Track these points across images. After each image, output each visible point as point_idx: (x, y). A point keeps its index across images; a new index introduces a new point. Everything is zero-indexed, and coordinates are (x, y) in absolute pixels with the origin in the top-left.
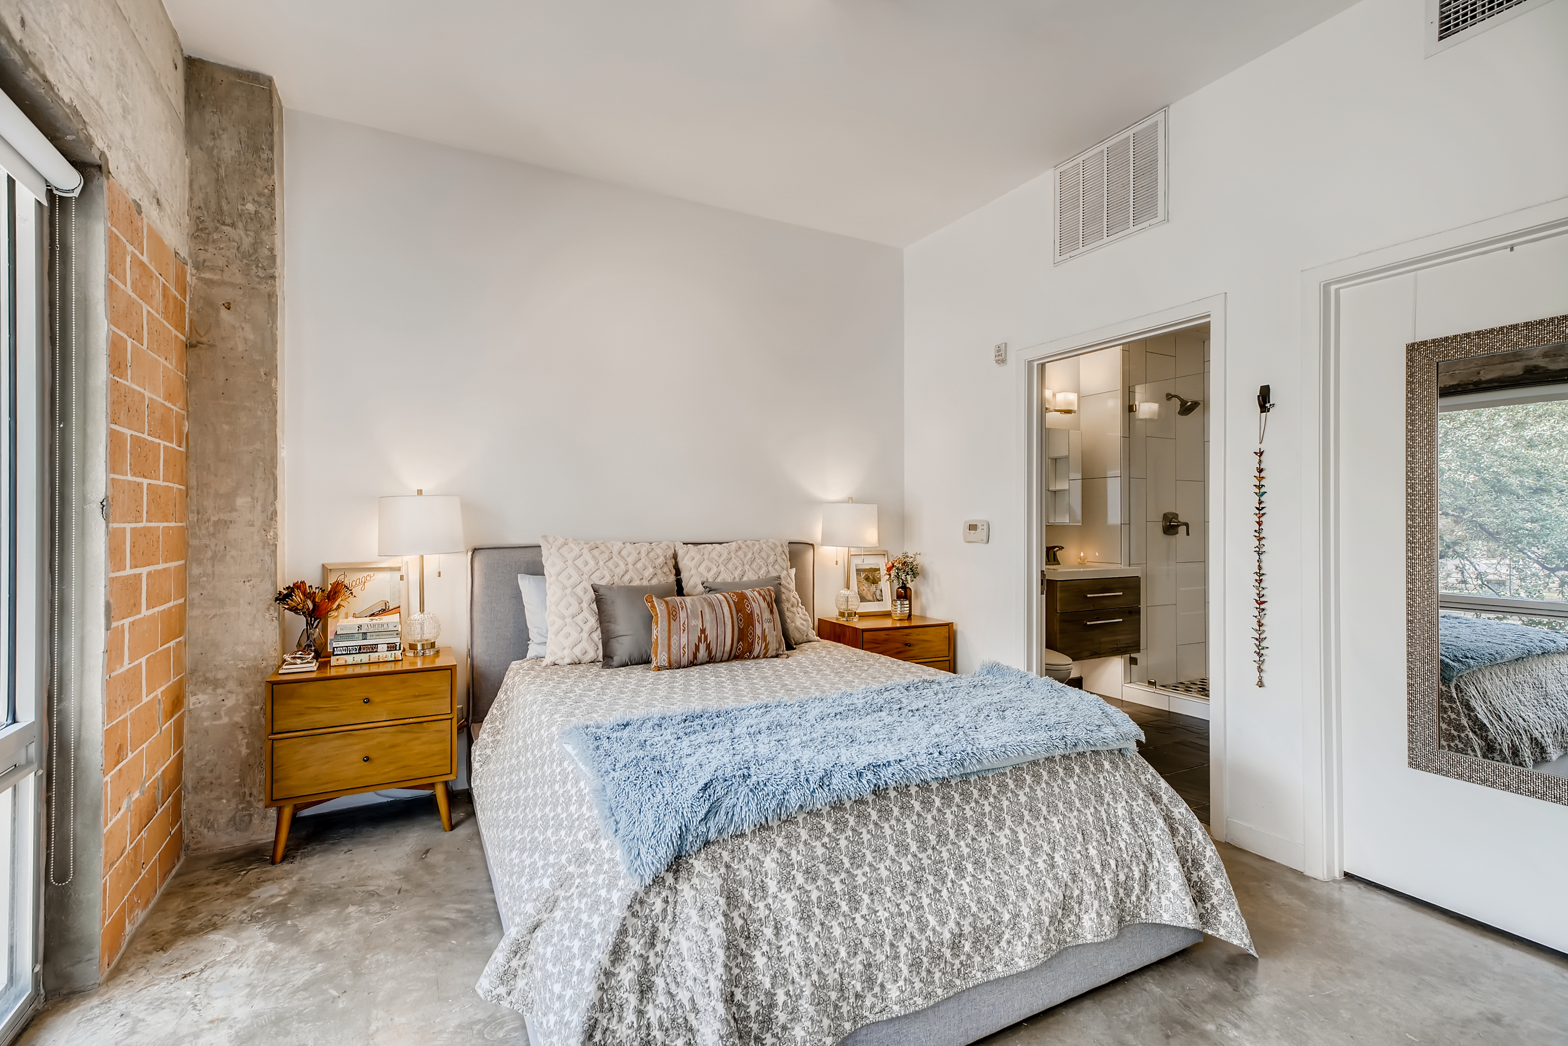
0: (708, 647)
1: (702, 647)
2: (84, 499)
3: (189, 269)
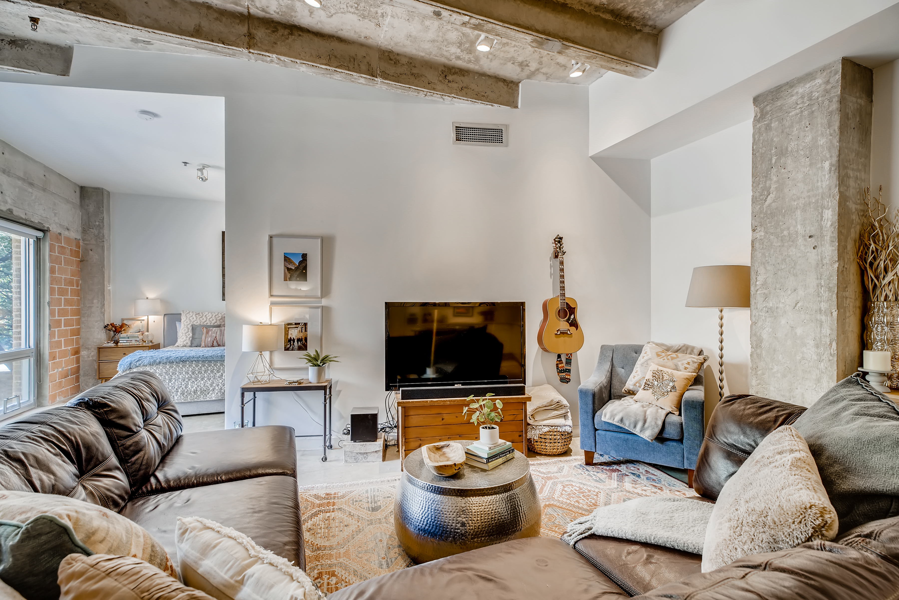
0: (217, 342)
1: (215, 342)
2: (44, 302)
3: (81, 241)
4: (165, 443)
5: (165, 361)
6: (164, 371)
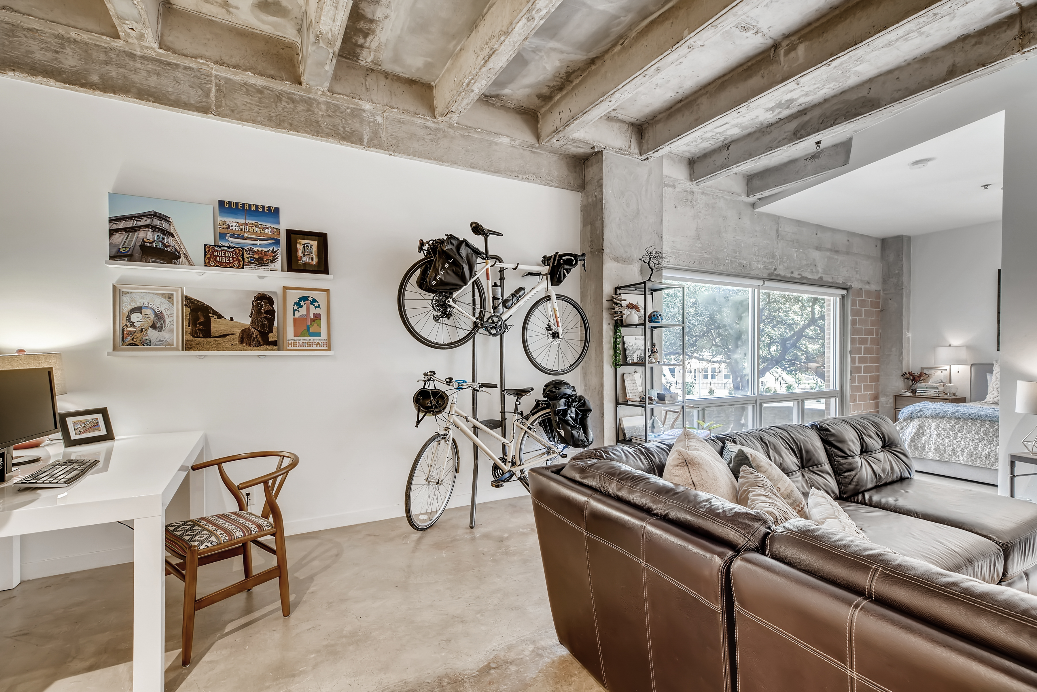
3: (881, 292)
4: (882, 475)
5: (949, 415)
6: (948, 426)
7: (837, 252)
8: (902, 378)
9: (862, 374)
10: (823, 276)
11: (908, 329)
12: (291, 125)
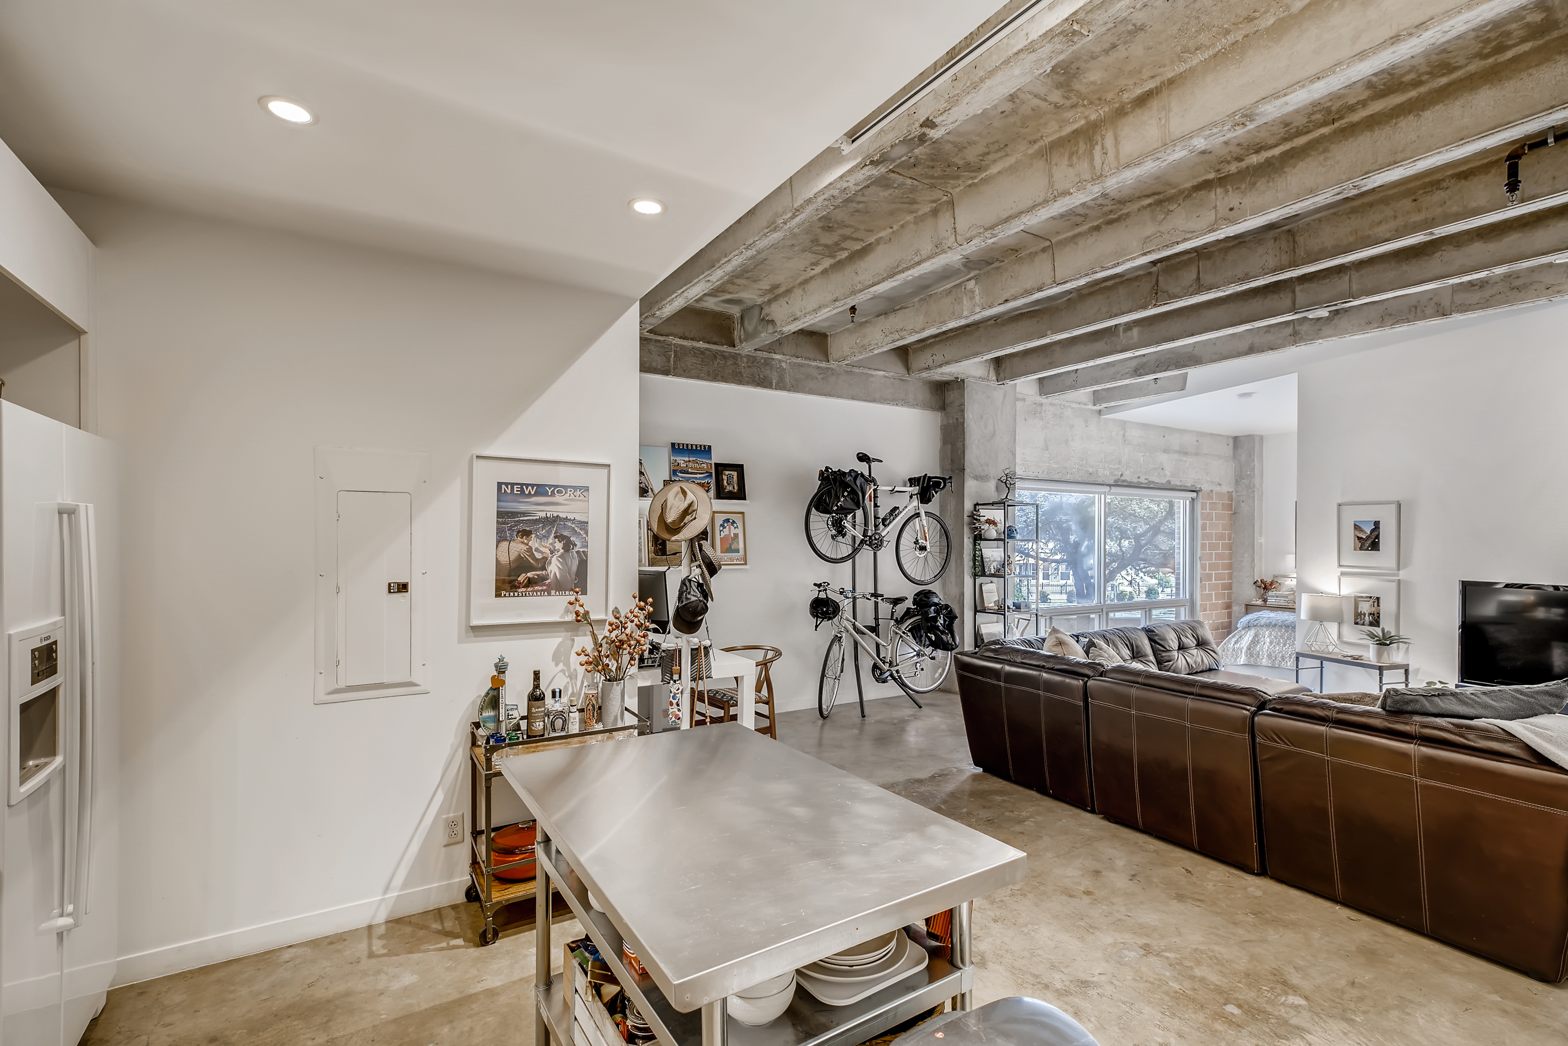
3: (1233, 494)
5: (1280, 624)
6: (1279, 634)
7: (1186, 453)
8: (1254, 586)
9: (1213, 581)
10: (1171, 479)
11: (1261, 535)
12: (722, 377)
